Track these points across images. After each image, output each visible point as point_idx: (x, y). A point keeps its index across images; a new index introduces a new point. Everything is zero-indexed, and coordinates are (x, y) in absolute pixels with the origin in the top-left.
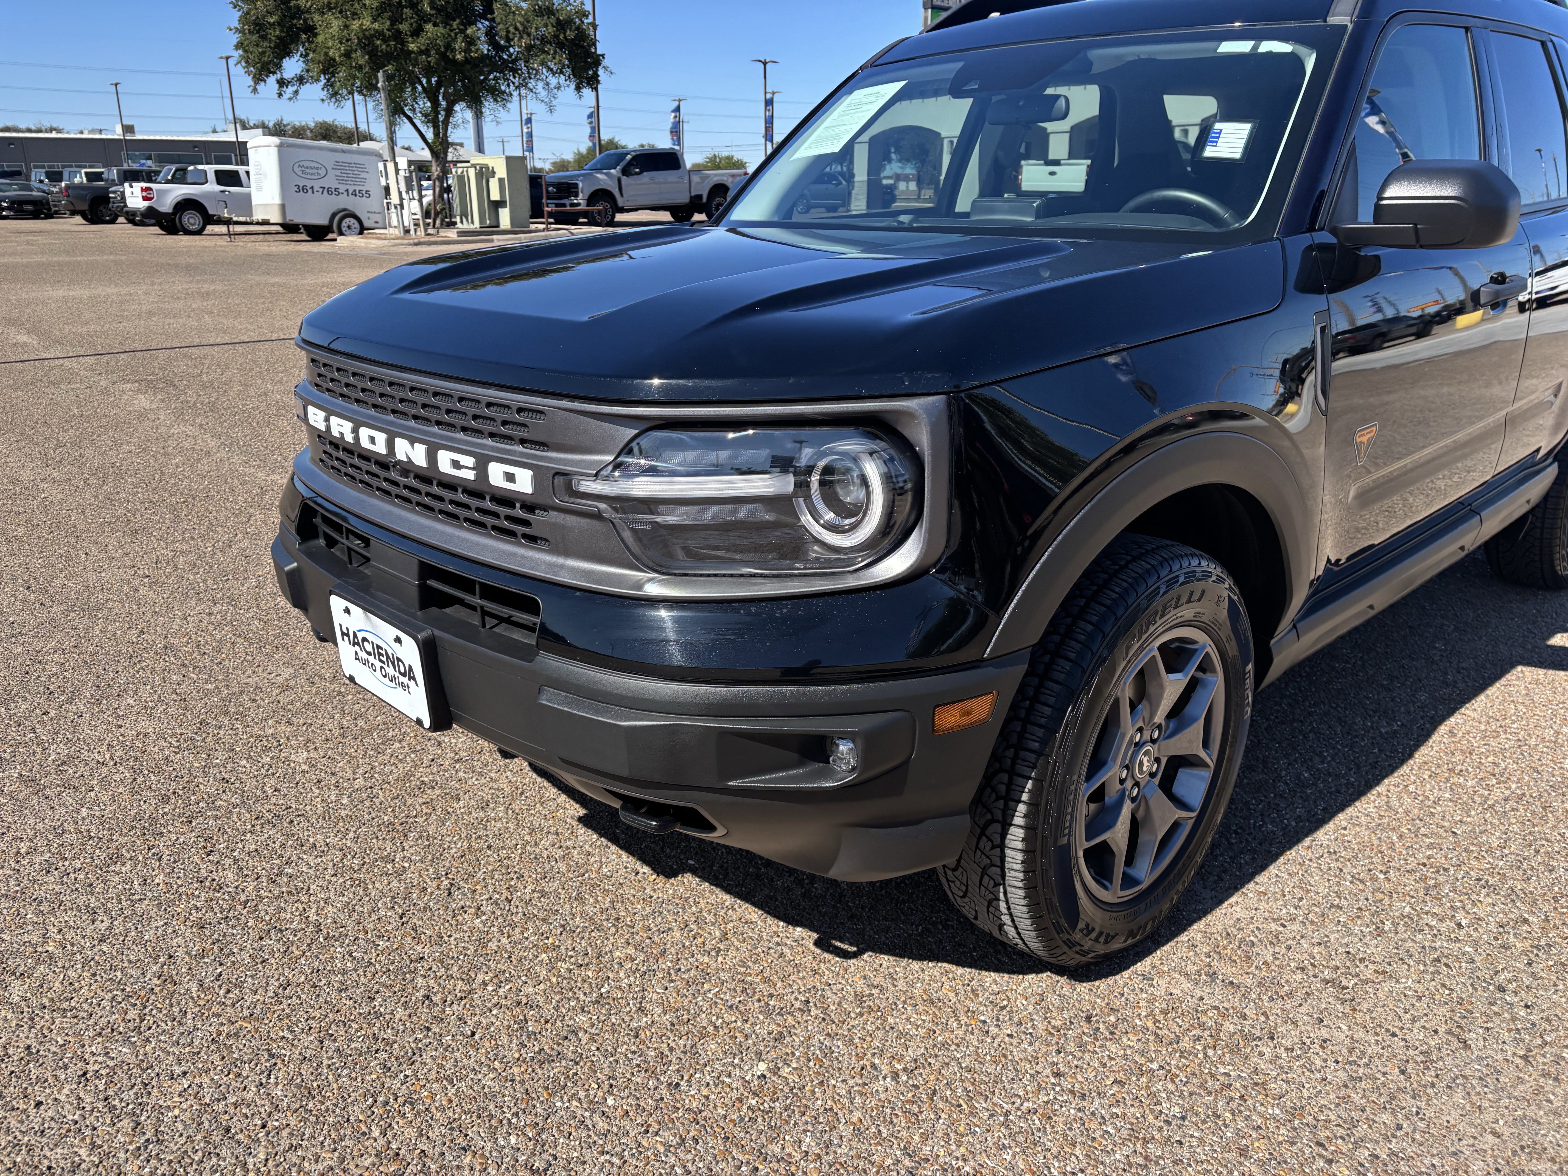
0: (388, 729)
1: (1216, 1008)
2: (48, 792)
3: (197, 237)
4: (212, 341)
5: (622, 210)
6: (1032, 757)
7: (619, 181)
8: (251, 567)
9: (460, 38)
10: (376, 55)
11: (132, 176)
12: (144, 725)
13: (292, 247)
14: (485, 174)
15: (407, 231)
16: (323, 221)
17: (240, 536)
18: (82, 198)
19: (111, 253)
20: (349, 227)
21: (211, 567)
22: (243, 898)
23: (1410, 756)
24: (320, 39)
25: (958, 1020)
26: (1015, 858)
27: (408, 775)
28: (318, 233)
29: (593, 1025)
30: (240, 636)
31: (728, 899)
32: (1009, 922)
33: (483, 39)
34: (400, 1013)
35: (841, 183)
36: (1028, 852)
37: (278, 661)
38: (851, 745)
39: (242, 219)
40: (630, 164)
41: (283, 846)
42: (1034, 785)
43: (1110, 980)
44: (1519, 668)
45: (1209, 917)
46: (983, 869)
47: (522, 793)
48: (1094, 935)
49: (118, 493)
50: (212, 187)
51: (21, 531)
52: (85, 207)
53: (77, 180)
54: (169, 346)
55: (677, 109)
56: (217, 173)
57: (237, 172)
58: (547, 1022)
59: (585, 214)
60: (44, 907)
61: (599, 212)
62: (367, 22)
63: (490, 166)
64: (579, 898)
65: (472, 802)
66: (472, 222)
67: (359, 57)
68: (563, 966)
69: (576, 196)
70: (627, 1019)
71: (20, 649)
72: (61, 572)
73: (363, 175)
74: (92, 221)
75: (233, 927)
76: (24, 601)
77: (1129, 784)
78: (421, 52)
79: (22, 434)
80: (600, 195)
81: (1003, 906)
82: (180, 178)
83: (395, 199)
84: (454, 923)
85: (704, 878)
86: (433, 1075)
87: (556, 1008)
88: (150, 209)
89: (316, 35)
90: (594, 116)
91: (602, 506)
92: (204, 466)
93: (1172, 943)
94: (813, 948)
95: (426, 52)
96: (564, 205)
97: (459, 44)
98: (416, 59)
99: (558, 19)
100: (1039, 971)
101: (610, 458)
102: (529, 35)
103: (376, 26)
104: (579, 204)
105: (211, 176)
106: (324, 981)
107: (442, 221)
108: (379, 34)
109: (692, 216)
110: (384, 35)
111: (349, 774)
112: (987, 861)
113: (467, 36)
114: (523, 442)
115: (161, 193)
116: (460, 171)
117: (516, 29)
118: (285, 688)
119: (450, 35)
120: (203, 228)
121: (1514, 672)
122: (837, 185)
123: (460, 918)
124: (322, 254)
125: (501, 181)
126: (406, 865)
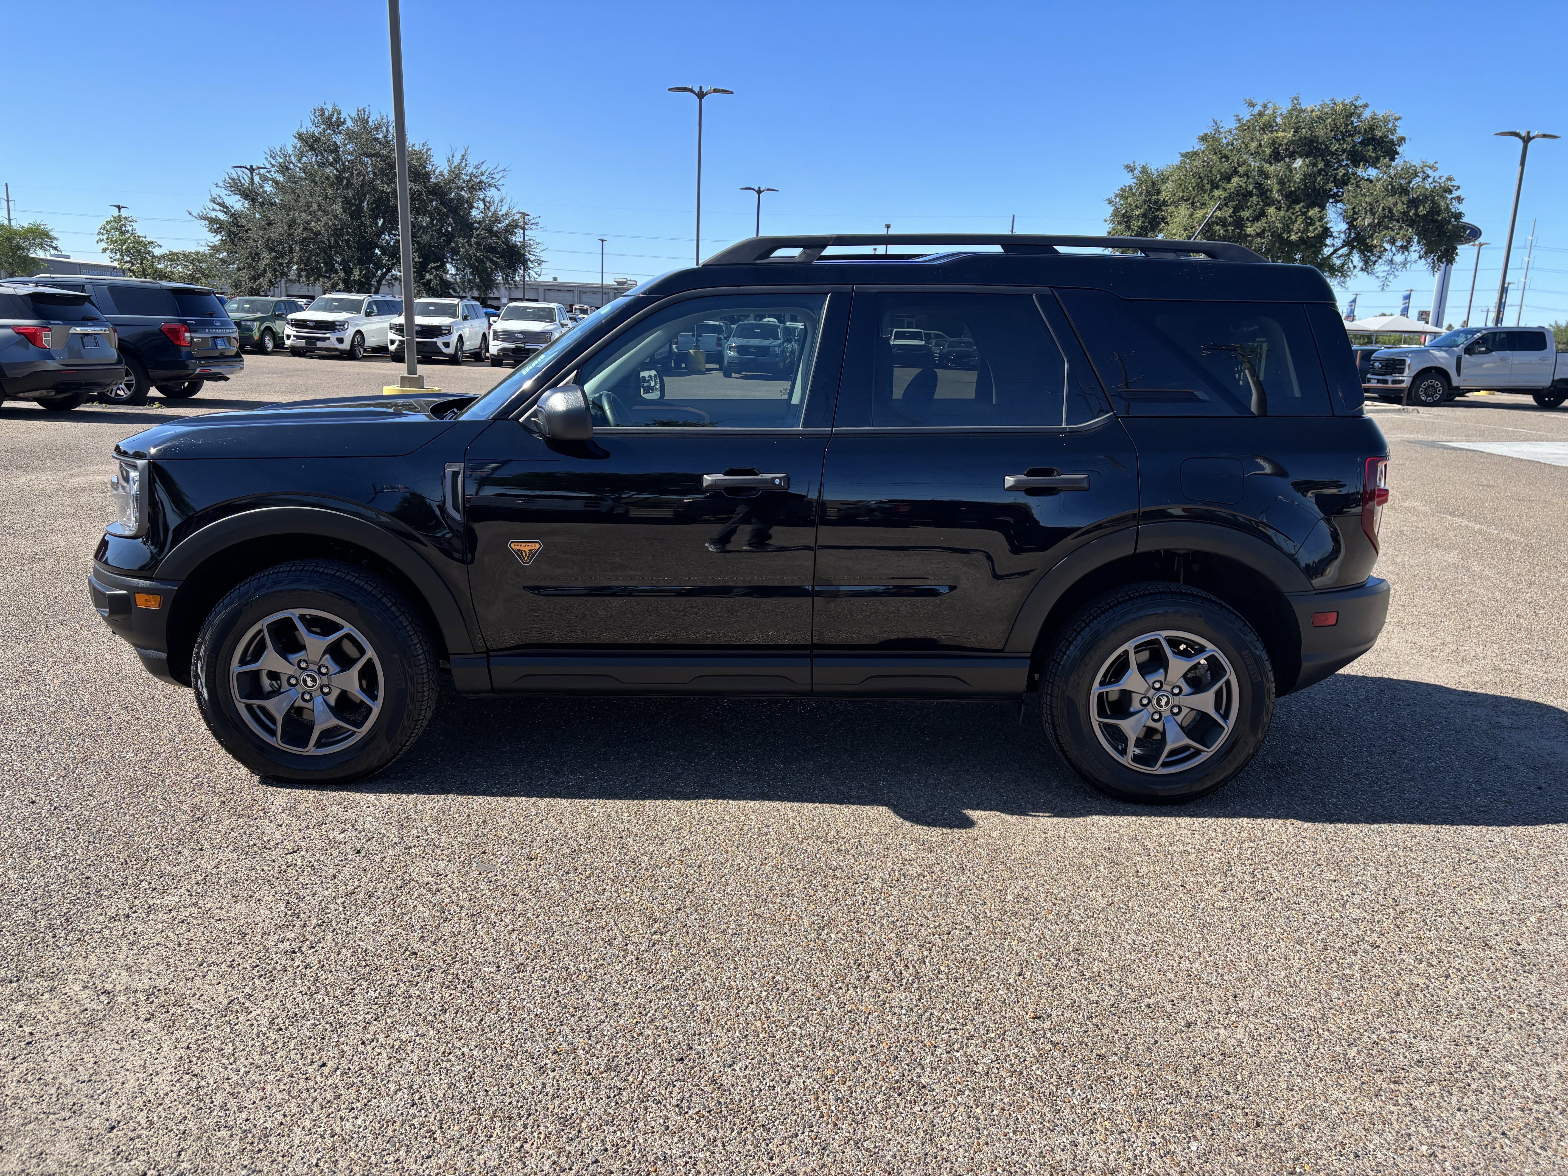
5: (1462, 390)
7: (1459, 360)
69: (1401, 372)
80: (1431, 373)
96: (1386, 382)
104: (1404, 382)
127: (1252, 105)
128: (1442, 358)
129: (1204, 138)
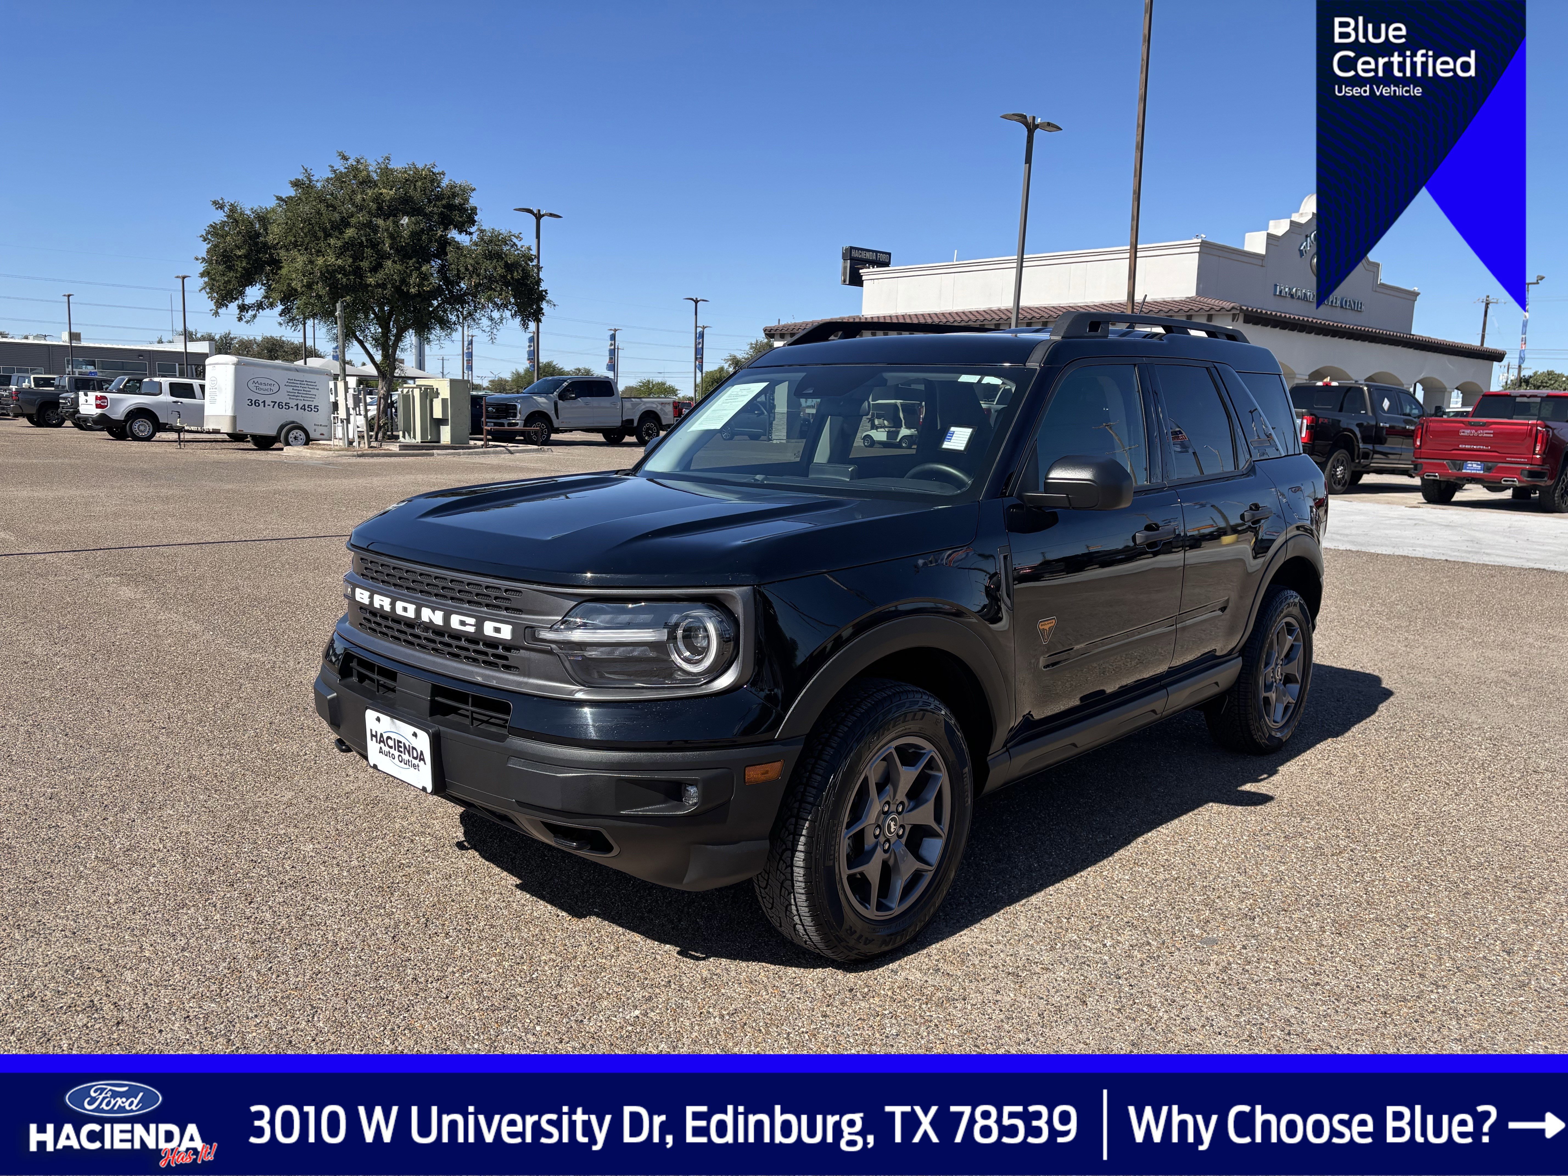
0: (373, 832)
1: (934, 986)
2: (120, 867)
3: (146, 443)
4: (179, 542)
5: (557, 431)
6: (809, 807)
7: (556, 404)
8: (248, 722)
9: (415, 275)
10: (336, 287)
11: (83, 384)
12: (183, 827)
13: (240, 455)
14: (429, 394)
15: (351, 443)
16: (273, 432)
17: (235, 700)
18: (31, 403)
19: (65, 457)
20: (295, 438)
21: (215, 722)
22: (279, 928)
23: (1111, 854)
24: (284, 271)
25: (767, 991)
26: (799, 873)
27: (390, 860)
28: (264, 443)
29: (527, 993)
30: (248, 770)
31: (621, 930)
32: (799, 922)
33: (435, 275)
34: (397, 987)
35: (763, 413)
36: (807, 868)
37: (281, 787)
38: (695, 789)
39: (193, 428)
40: (566, 389)
41: (303, 899)
42: (810, 825)
43: (870, 973)
44: (1211, 804)
45: (944, 941)
46: (782, 883)
47: (475, 871)
48: (856, 936)
49: (124, 666)
50: (166, 397)
51: (47, 694)
52: (33, 411)
53: (25, 385)
54: (140, 545)
55: (613, 337)
56: (171, 385)
57: (191, 385)
58: (496, 991)
59: (522, 433)
60: (137, 932)
61: (536, 433)
62: (331, 259)
63: (435, 387)
64: (518, 929)
65: (438, 876)
66: (414, 437)
67: (321, 289)
68: (506, 964)
69: (515, 416)
70: (550, 990)
71: (72, 777)
72: (91, 724)
73: (313, 392)
74: (38, 424)
75: (275, 943)
76: (65, 744)
77: (882, 839)
78: (378, 285)
79: (26, 617)
80: (537, 417)
81: (794, 907)
82: (133, 388)
83: (342, 414)
84: (430, 941)
85: (604, 919)
86: (422, 1017)
87: (502, 985)
88: (103, 416)
89: (280, 268)
90: (534, 341)
91: (553, 646)
92: (193, 645)
93: (916, 954)
94: (676, 955)
95: (383, 286)
96: (502, 425)
97: (414, 279)
98: (372, 292)
99: (506, 262)
100: (824, 966)
101: (560, 618)
102: (478, 275)
103: (340, 262)
104: (516, 424)
105: (166, 388)
106: (343, 971)
107: (384, 434)
108: (341, 269)
109: (623, 438)
110: (345, 271)
111: (346, 858)
112: (783, 877)
113: (421, 273)
114: (507, 609)
115: (115, 402)
116: (405, 391)
117: (467, 269)
118: (290, 804)
119: (405, 272)
120: (153, 435)
121: (1206, 806)
122: (759, 415)
123: (435, 939)
124: (270, 463)
125: (444, 401)
126: (394, 910)
127: (345, 158)
128: (544, 403)
129: (296, 184)
